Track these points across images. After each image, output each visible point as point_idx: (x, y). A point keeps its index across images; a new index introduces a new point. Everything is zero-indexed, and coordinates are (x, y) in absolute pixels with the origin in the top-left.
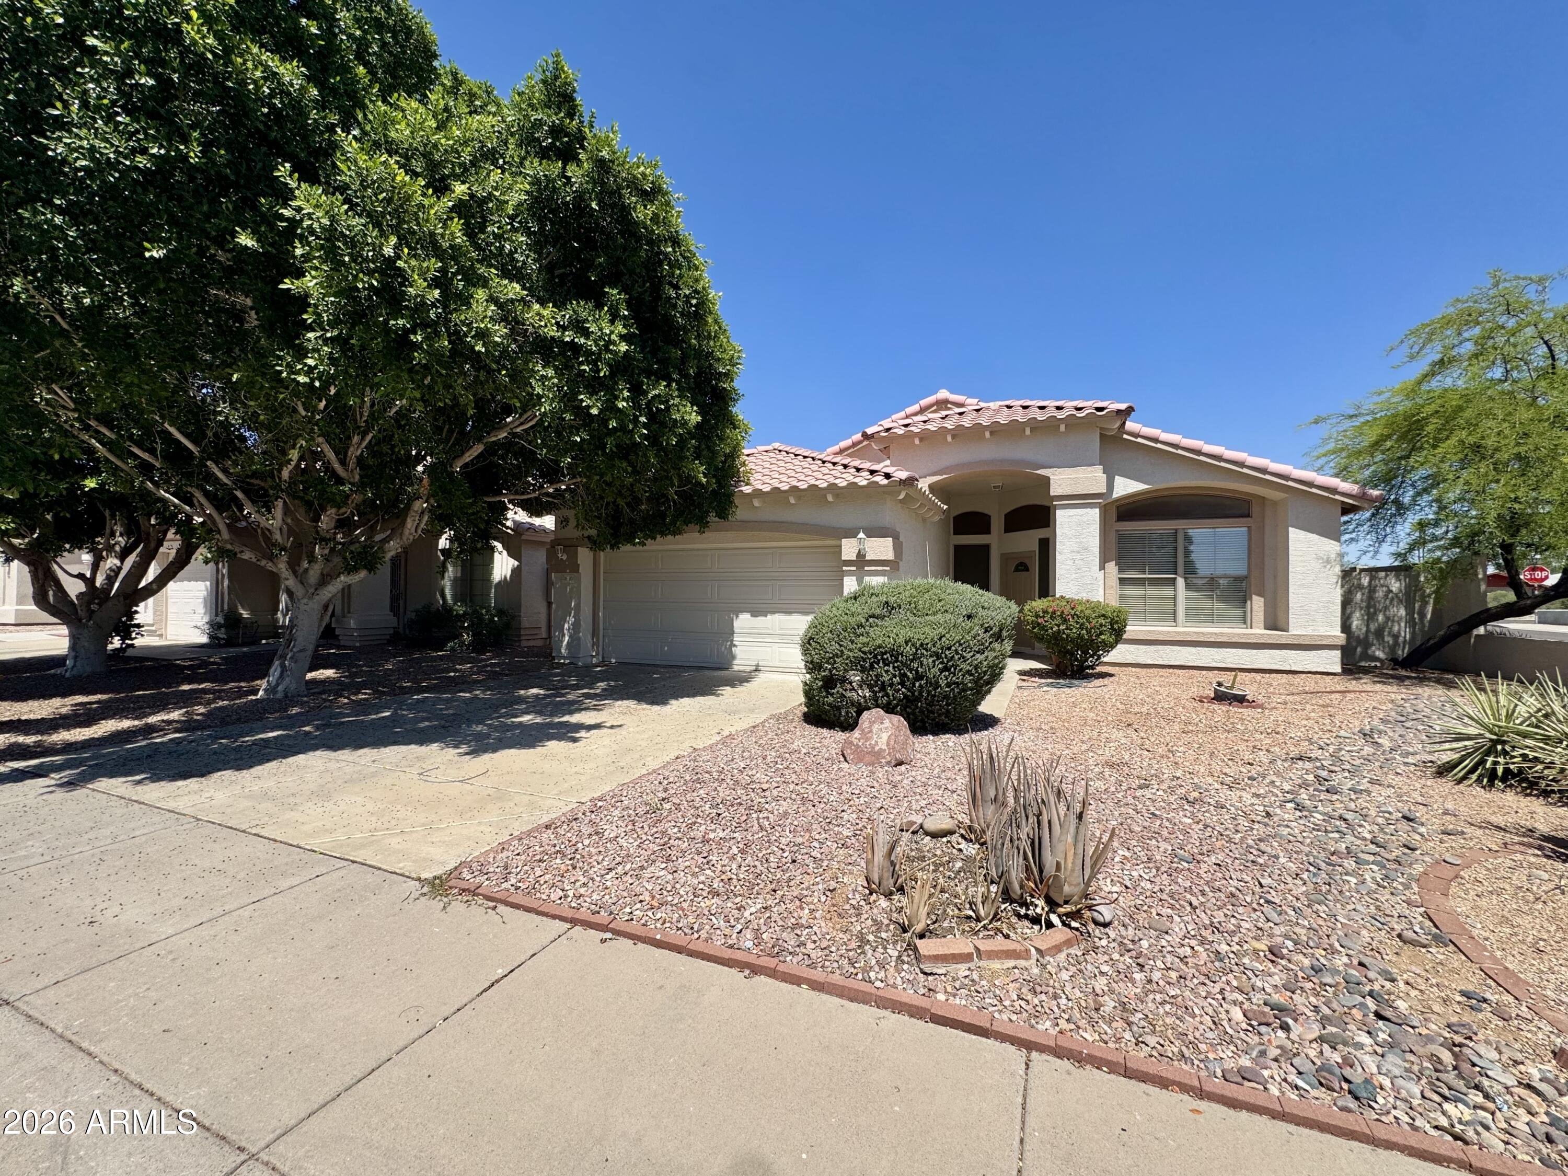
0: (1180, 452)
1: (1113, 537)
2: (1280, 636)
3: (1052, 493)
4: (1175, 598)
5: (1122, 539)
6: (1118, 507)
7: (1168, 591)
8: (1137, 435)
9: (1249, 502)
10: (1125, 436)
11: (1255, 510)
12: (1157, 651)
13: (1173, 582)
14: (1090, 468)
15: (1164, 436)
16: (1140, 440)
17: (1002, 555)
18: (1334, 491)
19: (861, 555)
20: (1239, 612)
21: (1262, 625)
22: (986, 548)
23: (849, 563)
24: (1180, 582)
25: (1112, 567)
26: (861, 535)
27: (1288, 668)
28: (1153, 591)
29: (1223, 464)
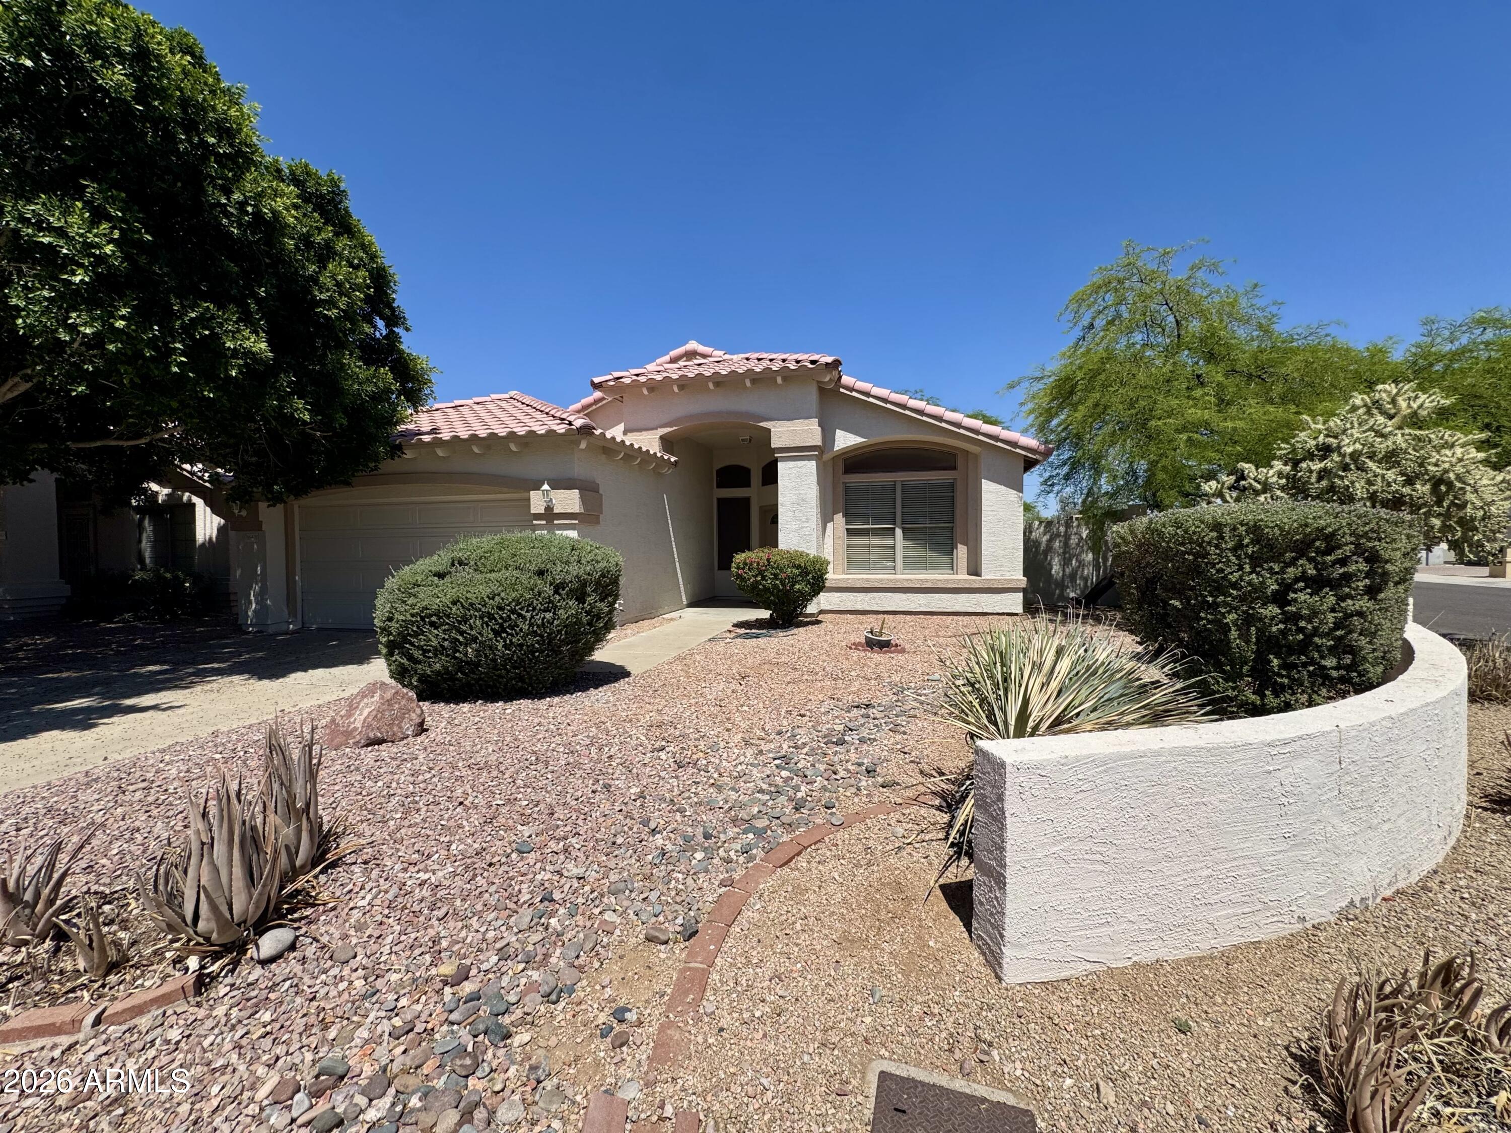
0: (889, 406)
1: (841, 489)
2: (974, 581)
3: (773, 446)
4: (894, 548)
5: (847, 490)
6: (845, 460)
7: (888, 541)
8: (852, 389)
9: (954, 456)
10: (842, 390)
11: (960, 462)
12: (873, 598)
13: (892, 532)
14: (807, 421)
15: (876, 391)
16: (854, 394)
17: (761, 508)
18: (1014, 444)
19: (549, 509)
20: (945, 559)
21: (965, 571)
22: (747, 501)
23: (538, 516)
24: (899, 532)
25: (839, 518)
26: (546, 487)
27: (980, 610)
28: (876, 541)
29: (924, 418)
